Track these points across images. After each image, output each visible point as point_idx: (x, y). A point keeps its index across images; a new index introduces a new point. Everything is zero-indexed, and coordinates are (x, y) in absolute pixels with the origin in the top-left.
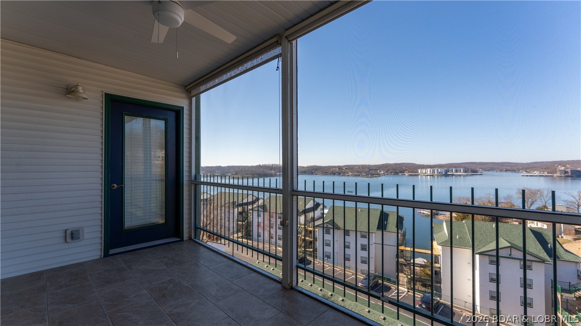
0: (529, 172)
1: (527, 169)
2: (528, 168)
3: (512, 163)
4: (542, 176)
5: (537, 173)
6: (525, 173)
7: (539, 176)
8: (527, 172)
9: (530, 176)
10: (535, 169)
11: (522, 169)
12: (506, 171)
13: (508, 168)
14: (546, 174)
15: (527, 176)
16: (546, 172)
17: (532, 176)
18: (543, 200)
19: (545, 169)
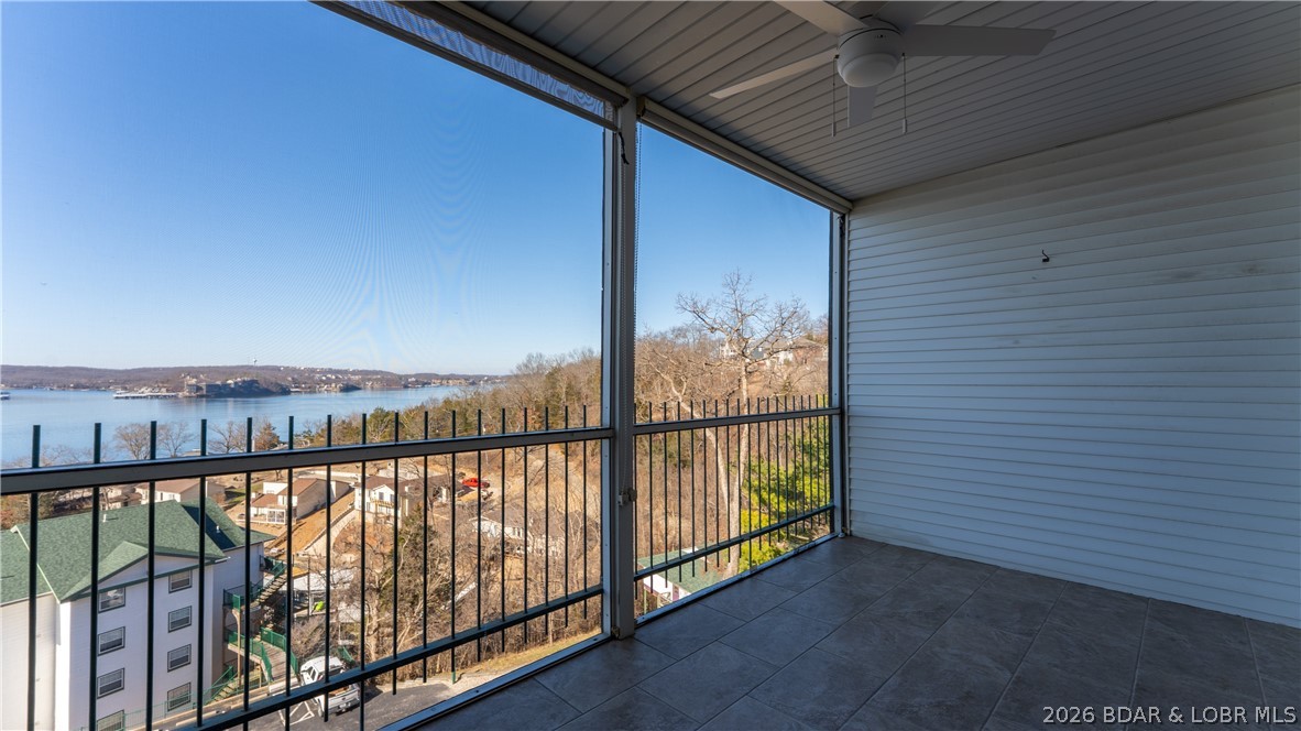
0: (131, 390)
1: (125, 382)
2: (128, 380)
3: (91, 369)
4: (157, 397)
5: (146, 391)
6: (121, 392)
7: (152, 396)
8: (125, 389)
9: (134, 398)
10: (143, 382)
11: (116, 383)
12: (77, 387)
13: (83, 381)
14: (164, 392)
15: (127, 398)
16: (164, 390)
17: (138, 397)
18: (171, 446)
19: (163, 383)
